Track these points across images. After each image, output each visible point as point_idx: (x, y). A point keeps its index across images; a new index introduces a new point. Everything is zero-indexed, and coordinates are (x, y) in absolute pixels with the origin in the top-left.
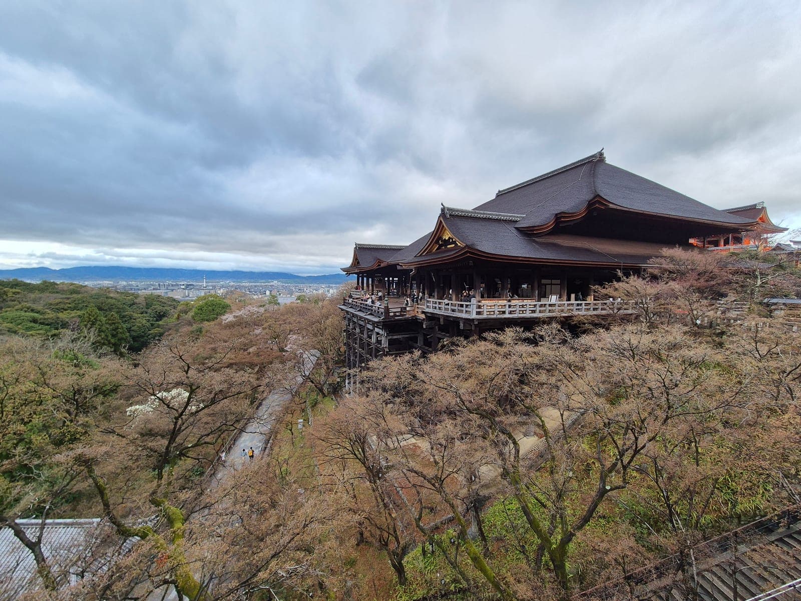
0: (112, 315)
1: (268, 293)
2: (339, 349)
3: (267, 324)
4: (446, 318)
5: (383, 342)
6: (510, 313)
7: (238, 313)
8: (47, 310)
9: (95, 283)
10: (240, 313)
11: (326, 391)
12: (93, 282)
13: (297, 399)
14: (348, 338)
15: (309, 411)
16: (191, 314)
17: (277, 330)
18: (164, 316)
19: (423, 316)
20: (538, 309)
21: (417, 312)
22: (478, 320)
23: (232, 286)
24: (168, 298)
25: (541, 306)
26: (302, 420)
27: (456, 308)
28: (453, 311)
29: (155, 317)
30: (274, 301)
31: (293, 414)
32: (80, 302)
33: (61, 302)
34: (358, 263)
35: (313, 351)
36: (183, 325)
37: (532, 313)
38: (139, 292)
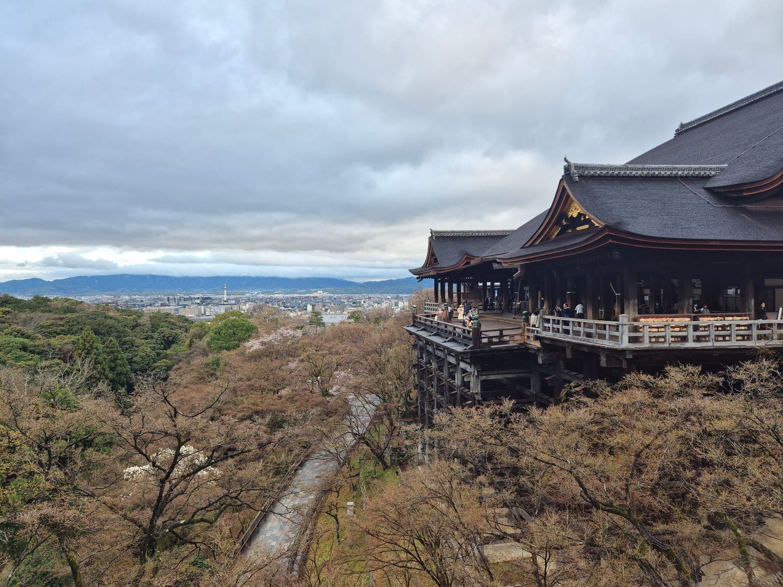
0: (111, 341)
1: (309, 308)
2: (408, 395)
3: (305, 354)
4: (576, 347)
5: (472, 385)
6: (698, 339)
7: (268, 338)
8: (38, 335)
9: (93, 298)
10: (269, 338)
11: (388, 460)
12: (90, 297)
13: (345, 469)
14: (421, 377)
15: (363, 489)
16: (206, 339)
17: (319, 363)
18: (173, 342)
19: (537, 344)
20: (755, 332)
21: (528, 337)
22: (633, 351)
23: (261, 300)
24: (179, 317)
25: (762, 327)
26: (351, 503)
27: (593, 331)
28: (589, 335)
29: (162, 344)
30: (315, 319)
31: (338, 492)
32: (75, 323)
33: (53, 324)
34: (436, 260)
35: (371, 397)
36: (197, 355)
37: (743, 340)
38: (144, 309)
